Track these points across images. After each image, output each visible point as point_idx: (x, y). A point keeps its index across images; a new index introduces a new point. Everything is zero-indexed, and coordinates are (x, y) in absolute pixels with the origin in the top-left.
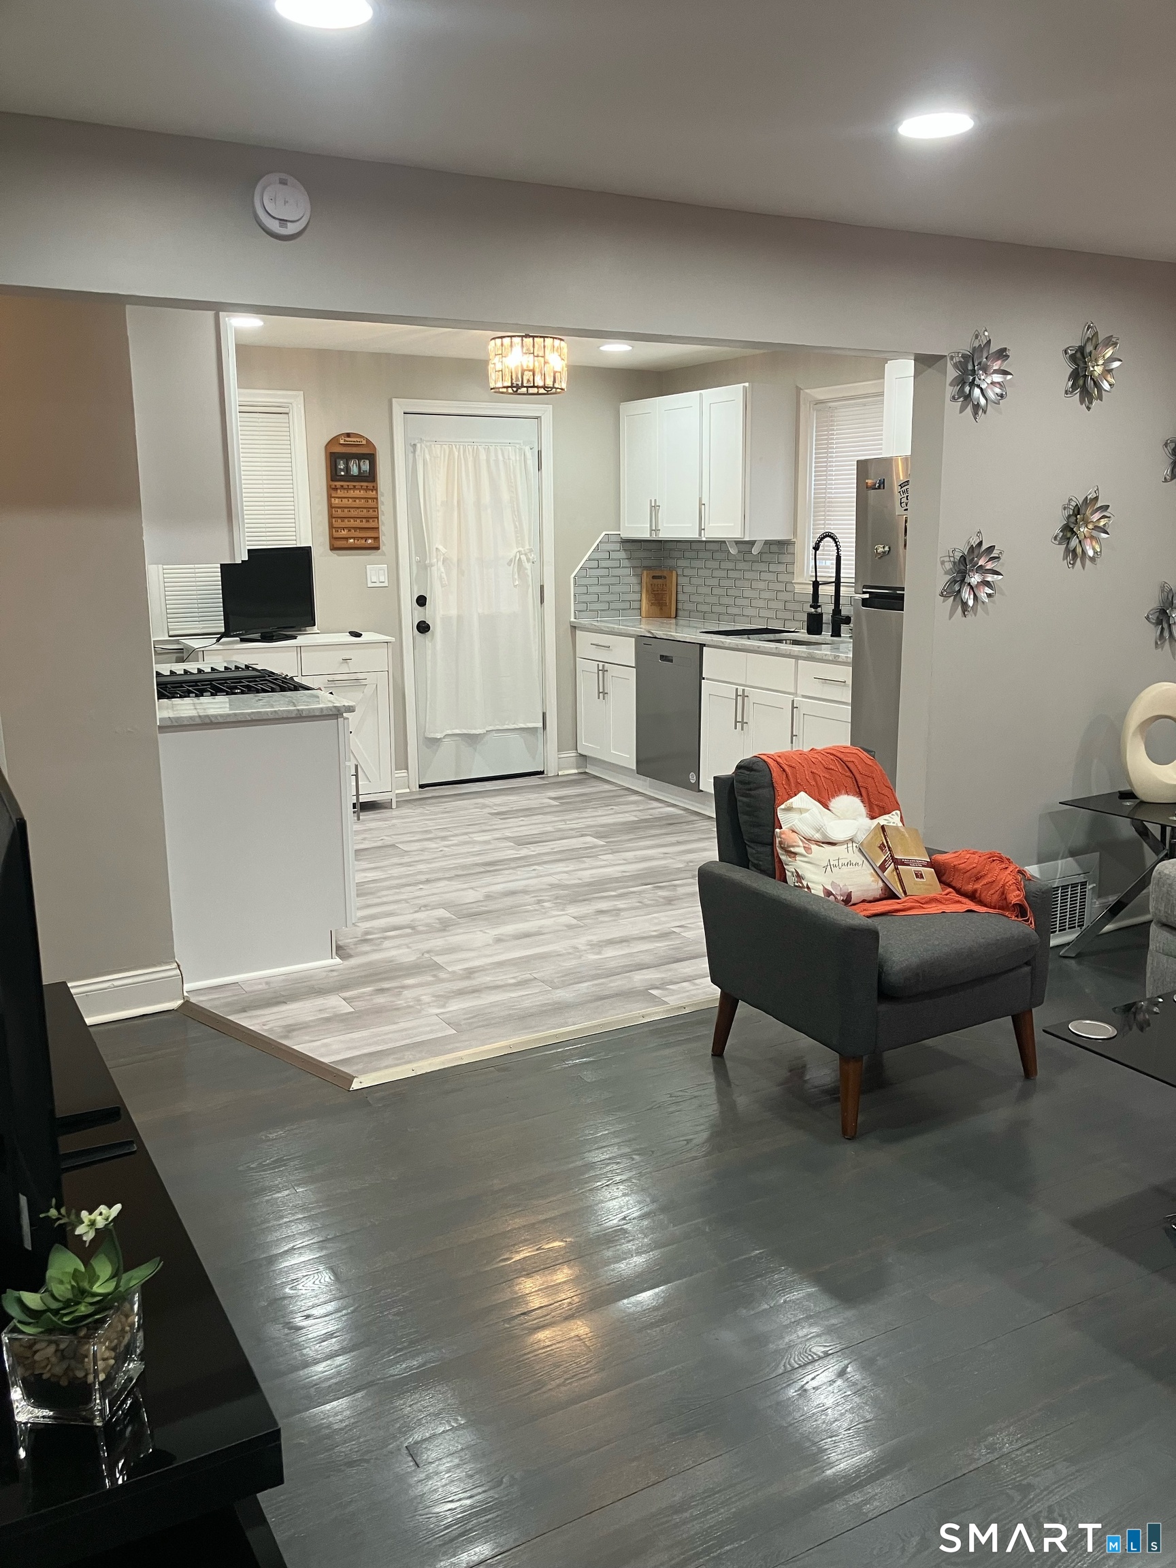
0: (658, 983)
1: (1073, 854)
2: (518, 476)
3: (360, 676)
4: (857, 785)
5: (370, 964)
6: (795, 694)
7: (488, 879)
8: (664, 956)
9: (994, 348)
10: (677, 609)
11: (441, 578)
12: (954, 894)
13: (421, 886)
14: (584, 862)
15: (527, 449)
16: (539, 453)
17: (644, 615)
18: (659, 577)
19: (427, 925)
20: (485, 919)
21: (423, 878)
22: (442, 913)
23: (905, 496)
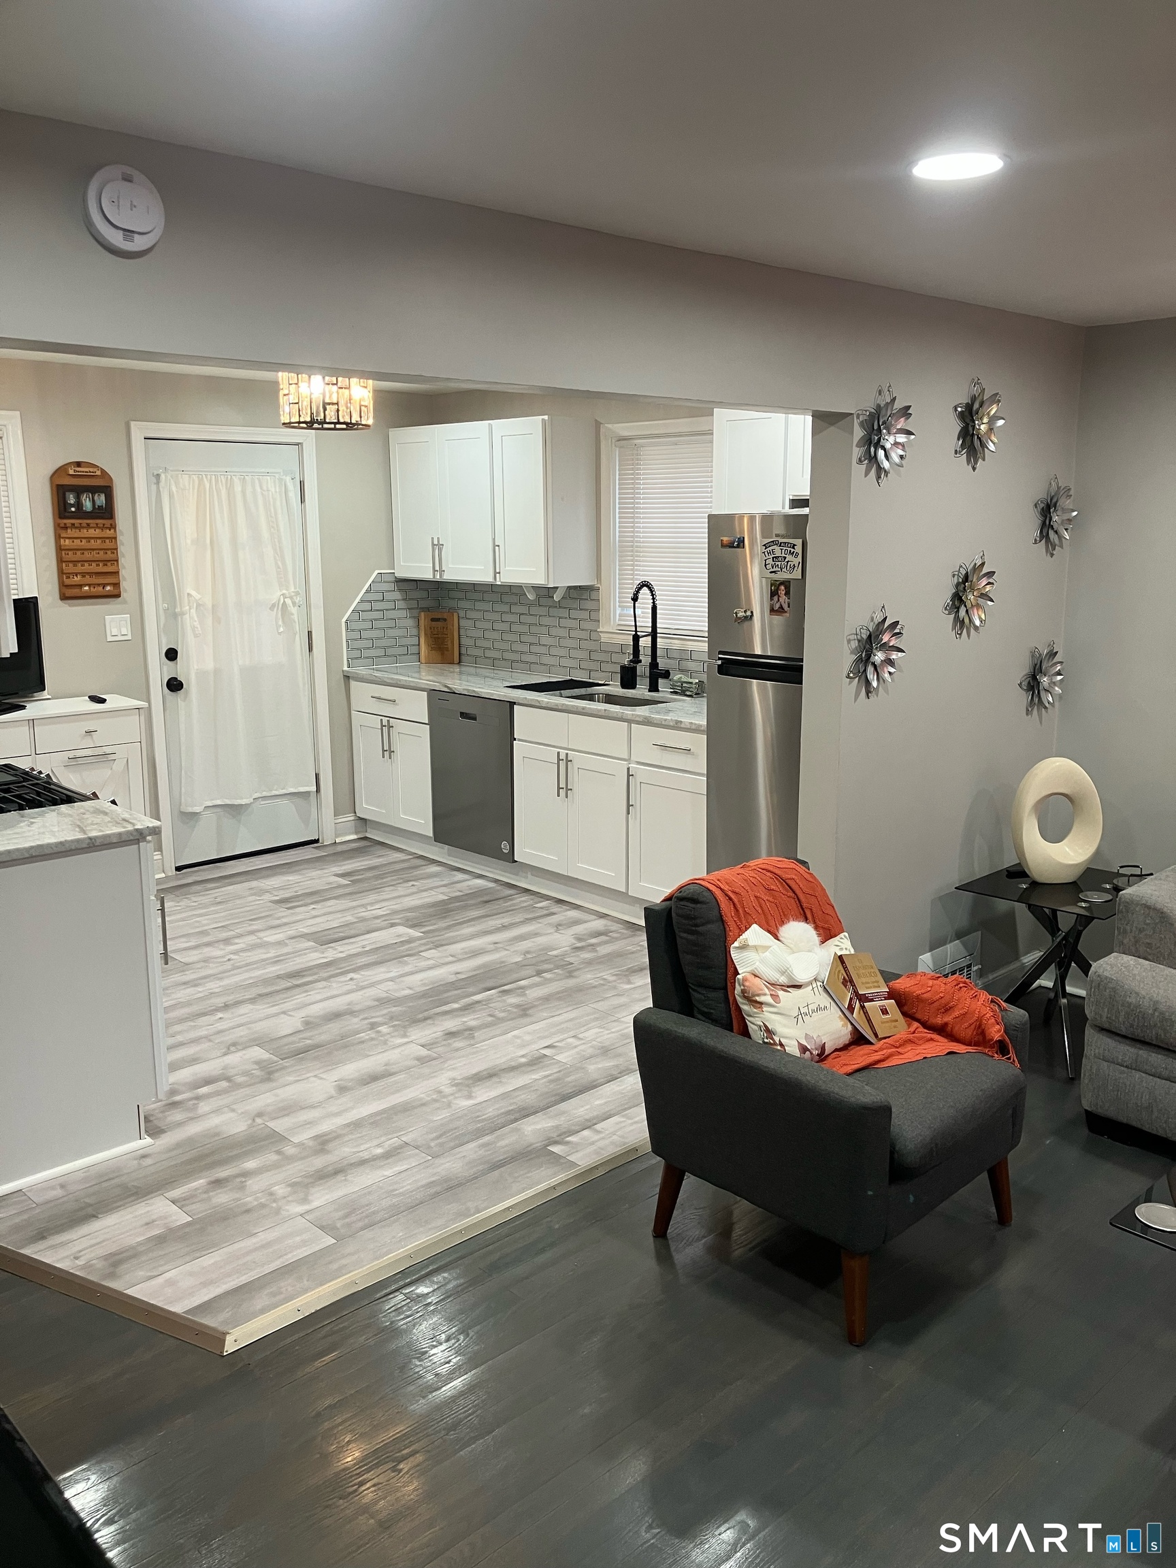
0: (555, 1135)
1: (959, 935)
2: (279, 511)
3: (108, 750)
4: (801, 906)
5: (190, 1141)
6: (629, 760)
7: (300, 998)
8: (547, 1093)
9: (898, 405)
10: (460, 654)
11: (193, 628)
12: (921, 1029)
13: (220, 1015)
14: (406, 963)
15: (288, 479)
16: (302, 484)
17: (423, 661)
18: (438, 620)
19: (246, 1073)
20: (316, 1058)
21: (219, 1001)
22: (258, 1053)
23: (771, 557)
